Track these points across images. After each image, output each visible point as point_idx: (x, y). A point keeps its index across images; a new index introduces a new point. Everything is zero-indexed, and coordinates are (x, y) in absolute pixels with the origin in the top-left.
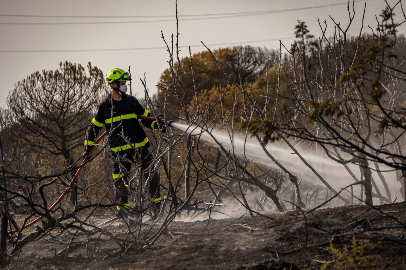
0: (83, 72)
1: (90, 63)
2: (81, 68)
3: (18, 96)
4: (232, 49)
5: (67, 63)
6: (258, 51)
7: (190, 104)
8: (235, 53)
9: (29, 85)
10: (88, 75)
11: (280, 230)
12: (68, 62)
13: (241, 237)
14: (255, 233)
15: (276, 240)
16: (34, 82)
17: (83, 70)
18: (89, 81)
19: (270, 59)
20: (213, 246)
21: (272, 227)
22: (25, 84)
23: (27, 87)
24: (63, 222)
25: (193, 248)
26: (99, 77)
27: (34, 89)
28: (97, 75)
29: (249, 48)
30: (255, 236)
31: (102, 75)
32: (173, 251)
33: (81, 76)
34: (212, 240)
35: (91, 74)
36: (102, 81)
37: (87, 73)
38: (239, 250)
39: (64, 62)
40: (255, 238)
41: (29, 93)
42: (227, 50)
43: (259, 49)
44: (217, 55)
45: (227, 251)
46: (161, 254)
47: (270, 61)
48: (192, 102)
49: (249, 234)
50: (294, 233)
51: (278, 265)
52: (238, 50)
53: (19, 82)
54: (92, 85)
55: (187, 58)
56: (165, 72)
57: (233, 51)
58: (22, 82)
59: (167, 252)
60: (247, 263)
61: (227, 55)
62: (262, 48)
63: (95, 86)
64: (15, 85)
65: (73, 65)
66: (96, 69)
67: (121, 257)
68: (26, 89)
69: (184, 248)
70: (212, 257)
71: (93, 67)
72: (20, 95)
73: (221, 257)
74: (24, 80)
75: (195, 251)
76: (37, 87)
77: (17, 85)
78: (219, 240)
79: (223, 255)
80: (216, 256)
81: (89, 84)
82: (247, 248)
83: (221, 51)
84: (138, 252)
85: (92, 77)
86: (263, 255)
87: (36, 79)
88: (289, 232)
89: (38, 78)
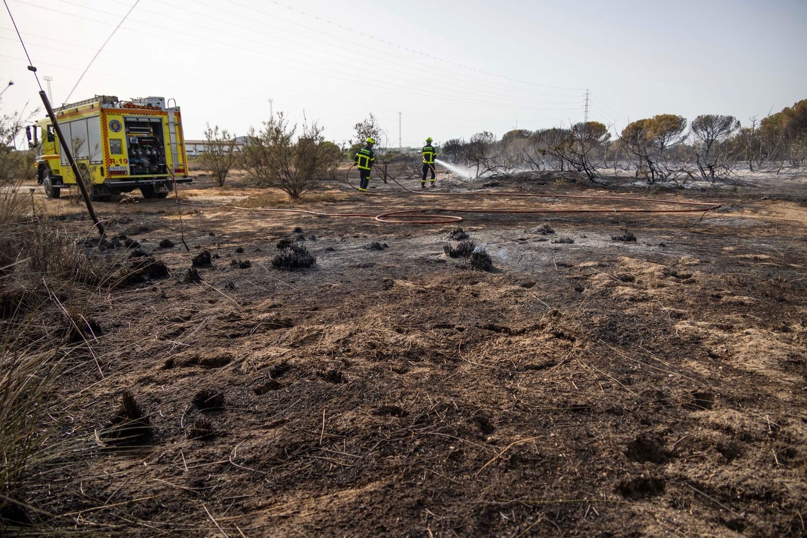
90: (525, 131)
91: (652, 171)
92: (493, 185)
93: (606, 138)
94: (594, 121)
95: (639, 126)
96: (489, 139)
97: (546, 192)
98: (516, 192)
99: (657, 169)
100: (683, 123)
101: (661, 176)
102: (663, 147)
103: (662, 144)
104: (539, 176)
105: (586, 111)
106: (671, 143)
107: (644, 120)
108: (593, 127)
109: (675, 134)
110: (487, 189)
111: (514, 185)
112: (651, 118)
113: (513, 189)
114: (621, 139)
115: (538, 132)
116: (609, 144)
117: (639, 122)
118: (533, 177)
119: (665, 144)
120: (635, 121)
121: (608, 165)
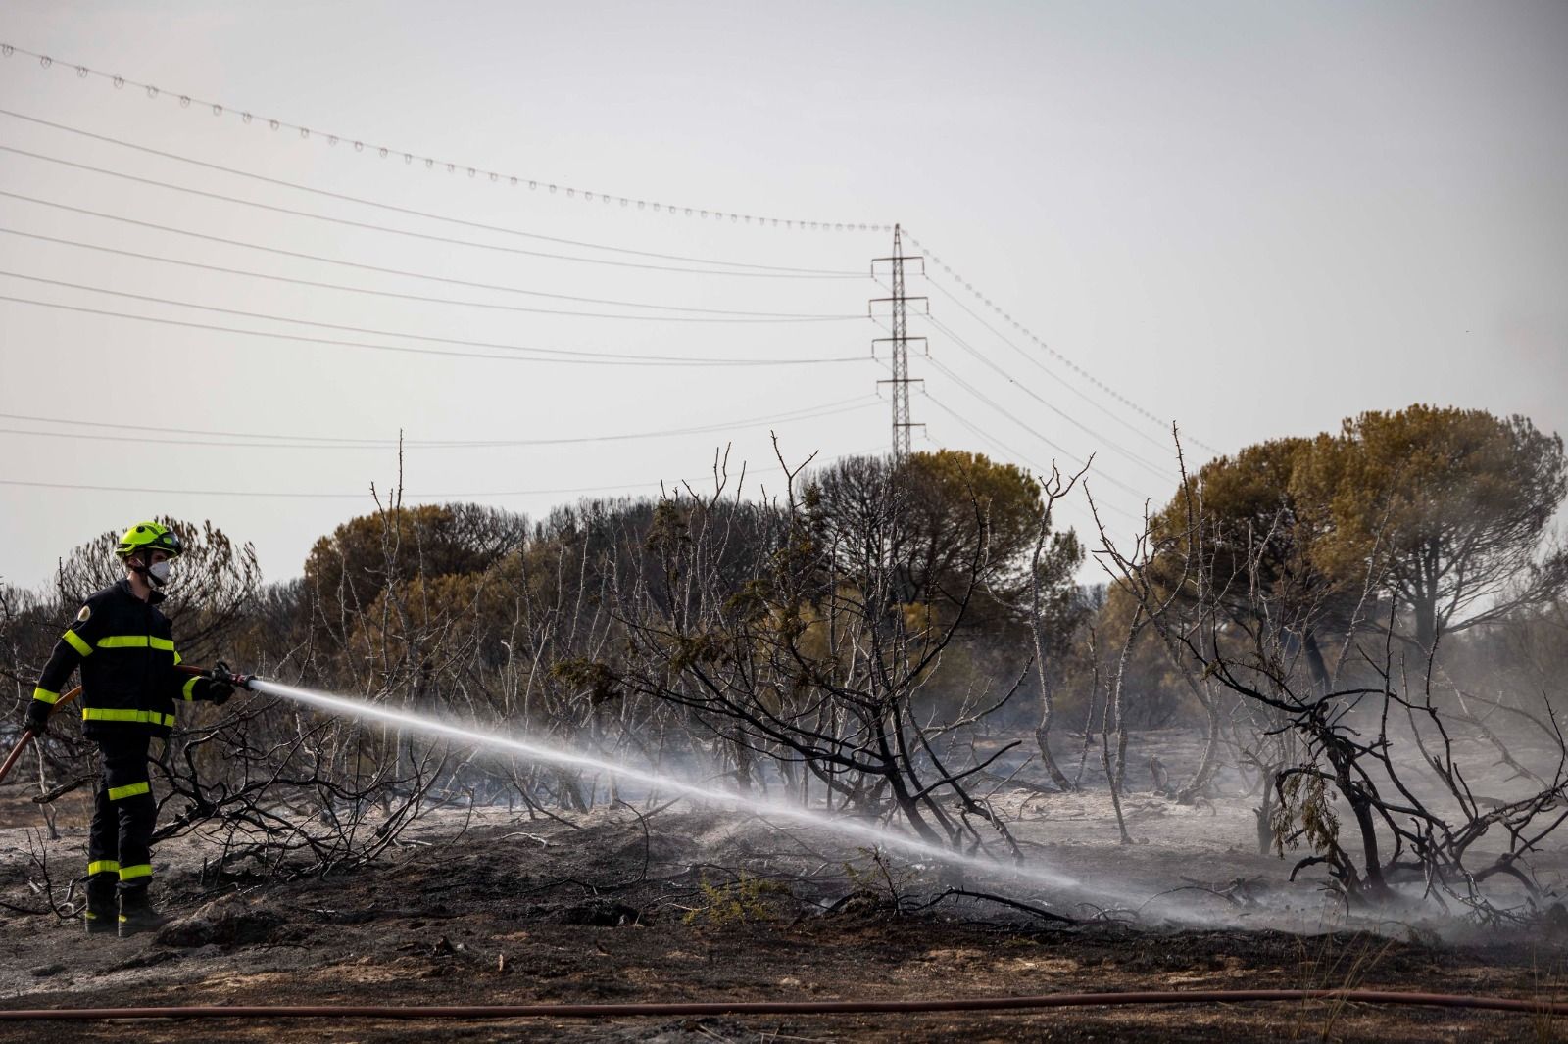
0: (194, 536)
1: (208, 523)
2: (192, 529)
3: (75, 573)
4: (443, 508)
5: (167, 519)
6: (490, 515)
7: (373, 603)
8: (449, 514)
9: (97, 554)
10: (204, 544)
11: (594, 847)
12: (170, 517)
13: (529, 856)
14: (553, 851)
15: (590, 864)
16: (104, 550)
17: (196, 533)
18: (205, 554)
19: (510, 530)
20: (482, 868)
21: (582, 841)
22: (89, 552)
23: (93, 558)
24: (224, 810)
25: (447, 871)
26: (223, 549)
27: (105, 563)
28: (219, 545)
29: (474, 509)
30: (553, 855)
31: (227, 543)
32: (412, 873)
33: (190, 546)
34: (481, 858)
35: (210, 541)
36: (228, 556)
37: (201, 540)
38: (527, 878)
39: (162, 517)
40: (553, 859)
41: (95, 568)
42: (435, 509)
43: (492, 512)
44: (416, 516)
45: (507, 878)
46: (393, 877)
47: (509, 534)
48: (377, 600)
49: (542, 852)
50: (620, 854)
51: (609, 909)
52: (453, 511)
53: (79, 548)
54: (209, 562)
55: (361, 518)
56: (319, 542)
57: (445, 511)
58: (83, 548)
59: (400, 874)
60: (545, 902)
61: (435, 518)
62: (497, 508)
63: (215, 564)
64: (71, 552)
65: (179, 523)
66: (218, 532)
67: (322, 879)
68: (91, 561)
69: (432, 869)
70: (482, 888)
71: (213, 531)
72: (79, 572)
73: (496, 889)
74: (88, 546)
75: (451, 876)
76: (111, 560)
77: (75, 553)
78: (491, 859)
79: (500, 885)
80: (489, 886)
81: (204, 559)
82: (542, 876)
83: (423, 510)
84: (352, 871)
85: (210, 547)
86: (569, 890)
87: (110, 543)
88: (610, 852)
89: (114, 542)
90: (474, 515)
91: (1363, 801)
92: (229, 936)
93: (1045, 574)
94: (952, 447)
95: (1259, 483)
96: (202, 573)
97: (635, 976)
98: (408, 987)
99: (1388, 794)
100: (1542, 466)
101: (1422, 843)
102: (1433, 630)
103: (1425, 606)
104: (579, 859)
105: (901, 380)
106: (1479, 604)
107: (1292, 446)
108: (952, 492)
109: (1501, 543)
110: (189, 967)
111: (389, 933)
112: (1335, 432)
113: (385, 959)
114: (1149, 574)
115: (564, 525)
116: (1073, 611)
117: (1257, 456)
118: (531, 867)
119: (1442, 605)
120: (1233, 453)
121: (1069, 766)
